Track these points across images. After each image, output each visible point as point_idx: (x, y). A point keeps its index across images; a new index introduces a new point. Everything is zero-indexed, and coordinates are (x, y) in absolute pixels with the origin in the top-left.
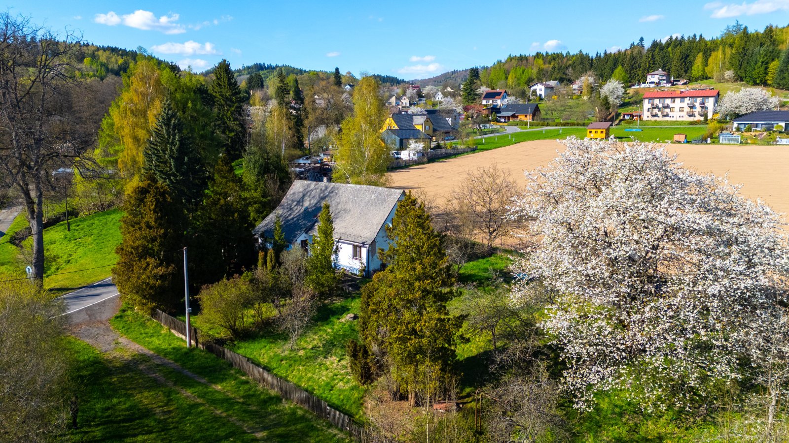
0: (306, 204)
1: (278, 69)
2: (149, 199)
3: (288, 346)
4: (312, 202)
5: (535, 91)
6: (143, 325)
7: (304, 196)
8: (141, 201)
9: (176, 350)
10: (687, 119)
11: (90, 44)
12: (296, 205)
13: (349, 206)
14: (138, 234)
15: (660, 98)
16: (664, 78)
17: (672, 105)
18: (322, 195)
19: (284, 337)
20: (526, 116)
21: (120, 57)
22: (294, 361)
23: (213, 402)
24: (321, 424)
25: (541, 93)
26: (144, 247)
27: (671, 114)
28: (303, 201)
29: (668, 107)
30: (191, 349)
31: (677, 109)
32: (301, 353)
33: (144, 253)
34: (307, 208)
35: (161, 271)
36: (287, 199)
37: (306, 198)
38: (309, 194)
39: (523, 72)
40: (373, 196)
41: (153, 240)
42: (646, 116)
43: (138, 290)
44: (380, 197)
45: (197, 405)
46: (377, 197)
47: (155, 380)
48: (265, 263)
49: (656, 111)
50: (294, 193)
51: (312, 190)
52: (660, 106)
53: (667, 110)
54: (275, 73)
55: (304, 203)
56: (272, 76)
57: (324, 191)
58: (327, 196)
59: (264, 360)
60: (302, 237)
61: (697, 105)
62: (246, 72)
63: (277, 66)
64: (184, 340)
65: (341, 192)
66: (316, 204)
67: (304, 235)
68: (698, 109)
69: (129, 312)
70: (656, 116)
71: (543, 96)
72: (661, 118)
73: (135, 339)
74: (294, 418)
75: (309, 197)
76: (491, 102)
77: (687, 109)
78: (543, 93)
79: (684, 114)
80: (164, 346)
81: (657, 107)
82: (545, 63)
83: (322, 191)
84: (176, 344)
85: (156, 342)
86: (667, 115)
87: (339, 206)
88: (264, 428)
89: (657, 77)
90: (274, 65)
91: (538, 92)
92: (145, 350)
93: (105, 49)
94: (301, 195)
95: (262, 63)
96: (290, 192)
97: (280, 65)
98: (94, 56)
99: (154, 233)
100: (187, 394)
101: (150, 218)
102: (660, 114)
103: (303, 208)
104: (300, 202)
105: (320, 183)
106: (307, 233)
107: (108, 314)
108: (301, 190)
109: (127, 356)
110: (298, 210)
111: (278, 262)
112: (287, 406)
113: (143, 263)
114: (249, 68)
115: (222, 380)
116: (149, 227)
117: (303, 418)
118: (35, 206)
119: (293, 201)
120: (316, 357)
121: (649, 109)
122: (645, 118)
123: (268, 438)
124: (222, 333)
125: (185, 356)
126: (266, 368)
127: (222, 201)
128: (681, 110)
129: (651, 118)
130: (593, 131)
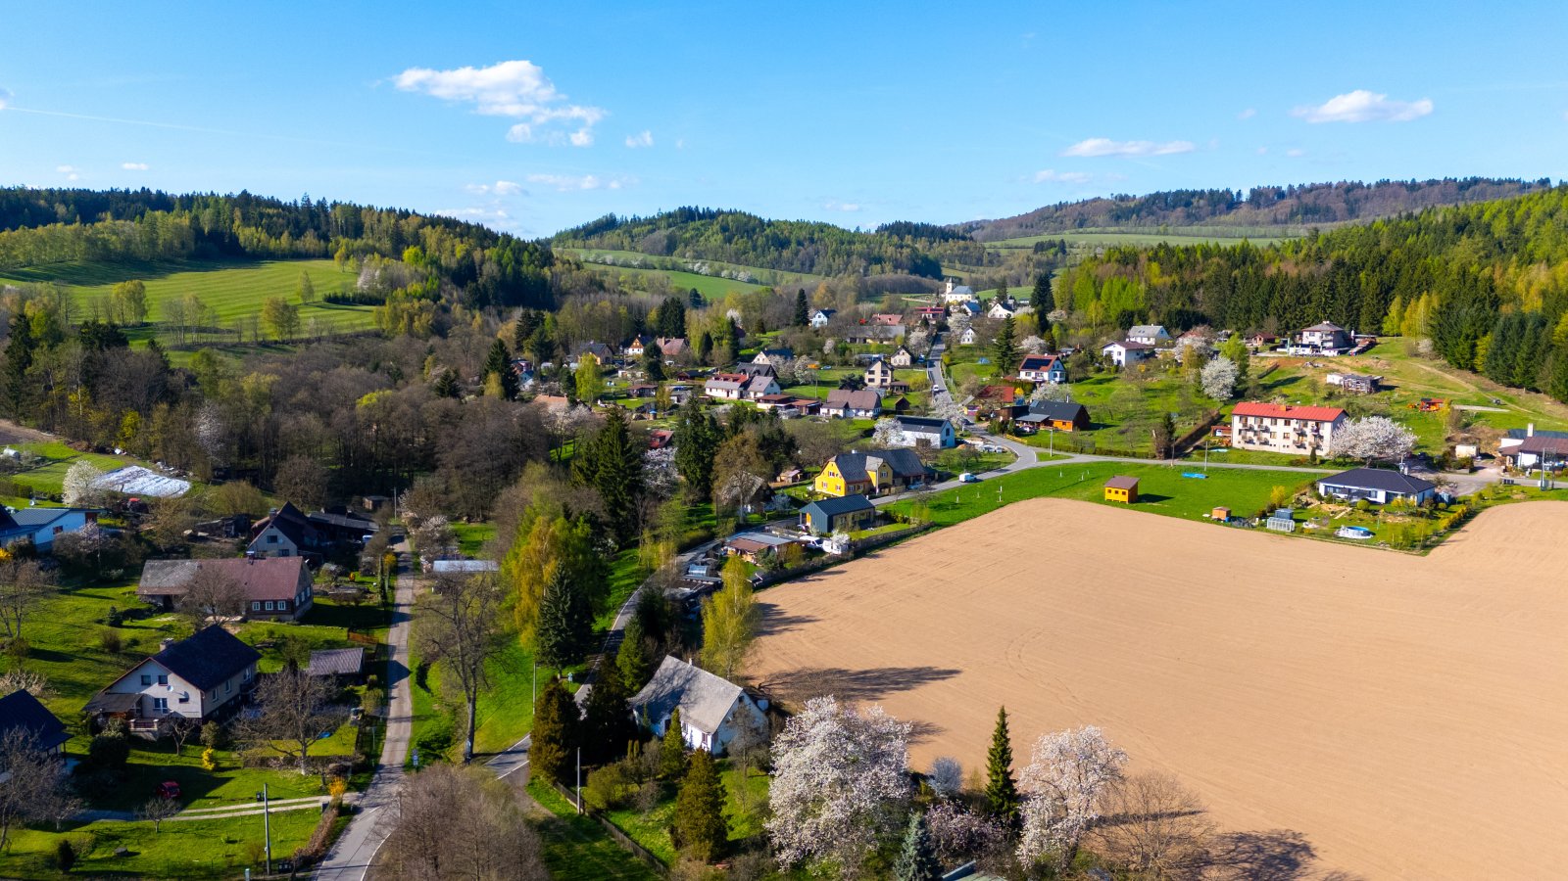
0: (675, 683)
1: (720, 218)
2: (554, 701)
3: (642, 818)
4: (679, 682)
5: (1109, 357)
6: (547, 792)
7: (674, 674)
8: (548, 701)
9: (571, 815)
10: (1293, 451)
11: (411, 211)
12: (667, 681)
13: (705, 693)
14: (547, 727)
15: (1256, 416)
16: (1330, 338)
17: (1272, 428)
18: (687, 677)
19: (640, 811)
20: (1064, 424)
21: (458, 240)
22: (645, 829)
23: (594, 854)
24: (652, 871)
25: (1120, 358)
26: (550, 736)
27: (1271, 441)
28: (672, 679)
29: (1267, 430)
30: (582, 815)
31: (1280, 435)
32: (650, 824)
33: (551, 740)
34: (674, 688)
35: (561, 754)
36: (660, 673)
37: (675, 676)
38: (677, 672)
39: (1124, 287)
41: (556, 732)
42: (1236, 440)
43: (546, 768)
45: (585, 855)
47: (559, 836)
48: (632, 750)
49: (1250, 434)
50: (666, 670)
51: (679, 669)
52: (1256, 428)
53: (1266, 436)
54: (716, 227)
55: (673, 682)
56: (710, 232)
57: (689, 673)
58: (691, 679)
59: (626, 827)
60: (666, 717)
61: (1308, 430)
62: (663, 224)
63: (720, 213)
64: (577, 809)
65: (700, 677)
66: (682, 685)
67: (670, 713)
68: (1309, 439)
69: (536, 781)
70: (1251, 442)
71: (1123, 363)
72: (1256, 447)
73: (544, 804)
74: (639, 867)
75: (677, 676)
76: (1033, 374)
77: (1294, 437)
78: (1123, 358)
79: (1289, 442)
80: (563, 811)
81: (1251, 429)
82: (1163, 273)
83: (687, 673)
84: (570, 810)
85: (558, 807)
86: (1266, 443)
87: (700, 693)
88: (623, 872)
89: (1318, 334)
90: (714, 209)
91: (1115, 358)
92: (550, 813)
93: (434, 222)
94: (671, 671)
95: (693, 207)
96: (663, 667)
97: (726, 209)
98: (417, 240)
99: (557, 727)
100: (580, 848)
101: (554, 714)
102: (1255, 439)
103: (672, 687)
104: (670, 679)
105: (686, 664)
107: (523, 781)
108: (672, 667)
109: (541, 818)
110: (668, 688)
111: (641, 752)
112: (635, 859)
113: (549, 747)
114: (670, 215)
115: (599, 840)
116: (554, 722)
117: (643, 868)
118: (471, 693)
119: (665, 677)
120: (658, 828)
121: (1240, 431)
122: (1235, 444)
123: (624, 878)
124: (600, 805)
125: (577, 820)
126: (627, 834)
127: (605, 690)
128: (1286, 436)
129: (1243, 445)
130: (1113, 490)
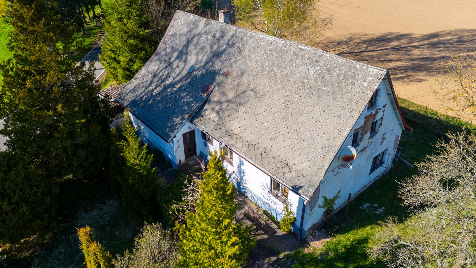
0: (192, 60)
4: (200, 58)
7: (189, 42)
12: (177, 58)
18: (215, 47)
28: (186, 53)
34: (193, 69)
36: (165, 43)
37: (191, 47)
38: (195, 40)
40: (312, 71)
44: (328, 77)
46: (321, 74)
50: (175, 36)
51: (200, 34)
55: (189, 58)
57: (219, 40)
58: (225, 50)
60: (185, 127)
65: (247, 47)
66: (207, 63)
67: (188, 124)
75: (196, 46)
83: (217, 40)
87: (245, 79)
94: (184, 40)
103: (187, 67)
104: (182, 54)
105: (213, 22)
106: (191, 121)
108: (185, 30)
110: (180, 70)
119: (173, 49)
